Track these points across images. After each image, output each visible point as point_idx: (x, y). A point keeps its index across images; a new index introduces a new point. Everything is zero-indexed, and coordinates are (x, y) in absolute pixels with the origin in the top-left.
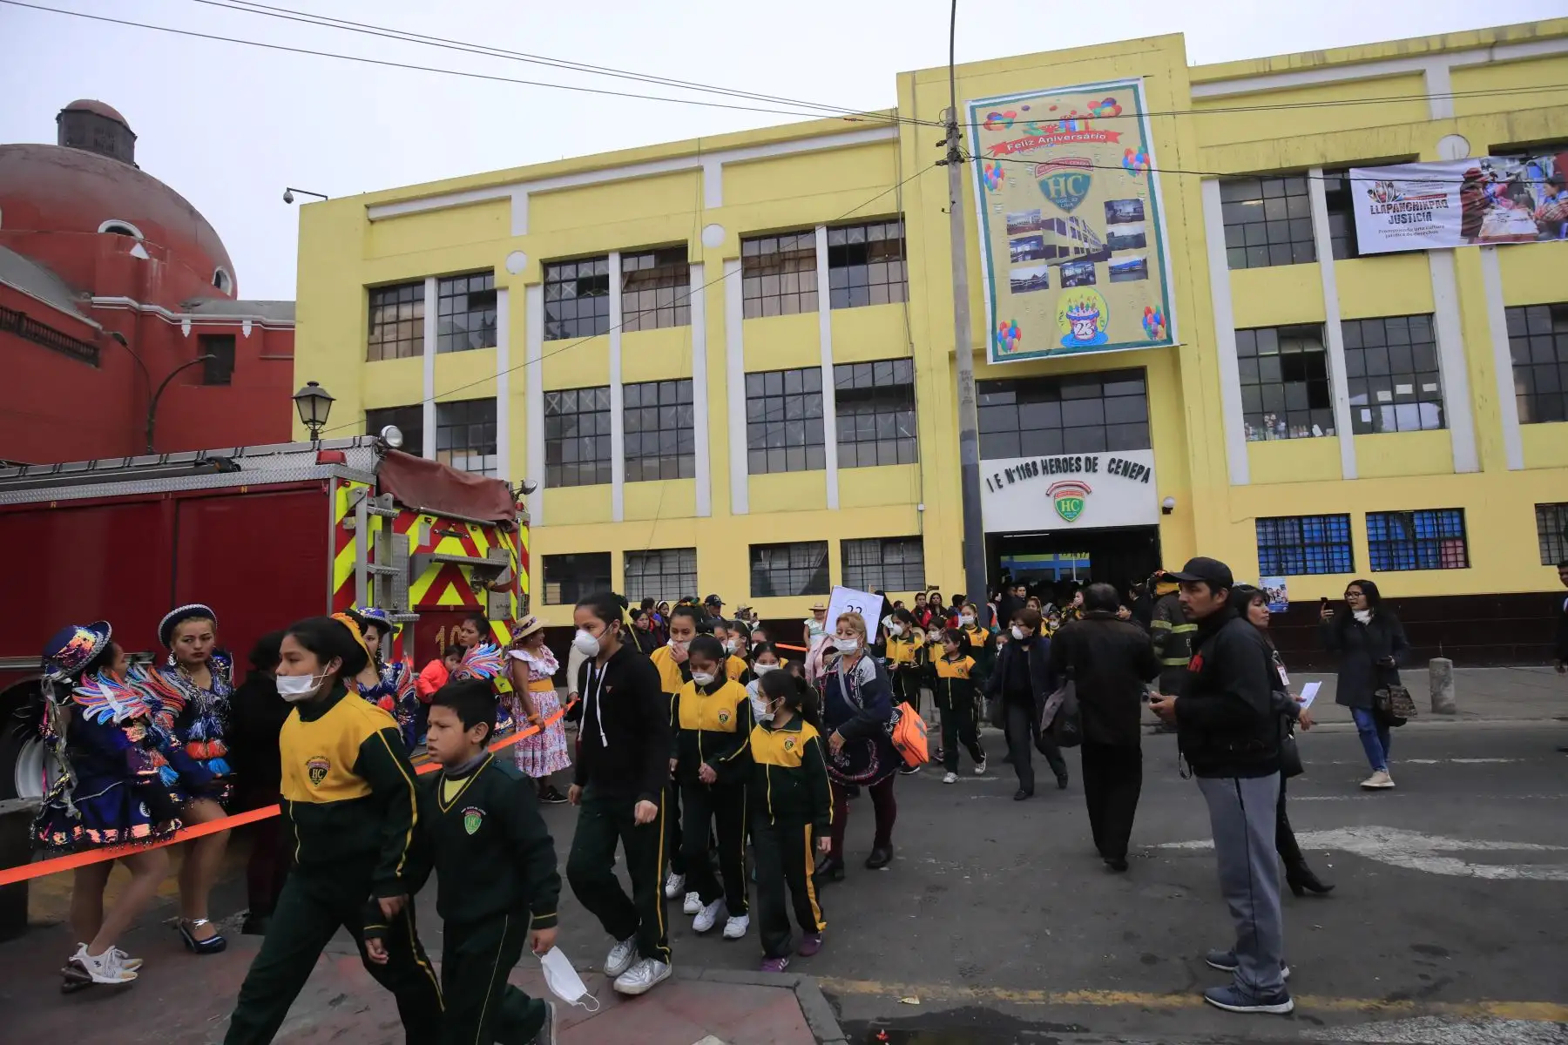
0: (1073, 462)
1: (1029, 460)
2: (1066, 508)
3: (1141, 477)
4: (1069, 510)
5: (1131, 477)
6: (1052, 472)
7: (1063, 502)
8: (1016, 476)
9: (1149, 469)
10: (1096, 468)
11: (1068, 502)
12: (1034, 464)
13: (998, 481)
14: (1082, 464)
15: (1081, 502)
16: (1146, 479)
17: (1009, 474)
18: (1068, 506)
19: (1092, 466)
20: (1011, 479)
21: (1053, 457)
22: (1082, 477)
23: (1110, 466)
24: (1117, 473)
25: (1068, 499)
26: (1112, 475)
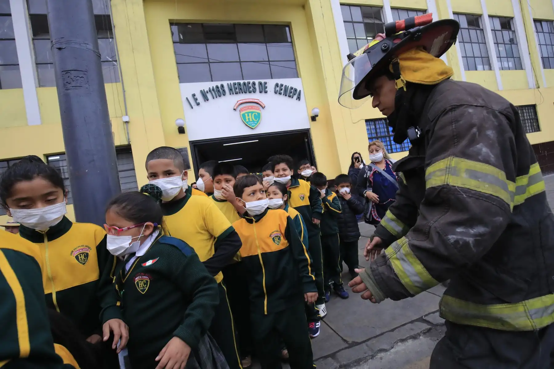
0: (250, 85)
1: (219, 84)
2: (249, 119)
3: (295, 97)
4: (251, 120)
5: (289, 96)
6: (236, 93)
7: (246, 115)
8: (209, 96)
9: (300, 91)
10: (267, 90)
11: (250, 114)
12: (222, 86)
13: (196, 100)
14: (257, 86)
15: (259, 114)
16: (299, 98)
17: (204, 95)
18: (250, 117)
19: (263, 89)
20: (206, 99)
21: (236, 82)
22: (257, 96)
23: (275, 88)
24: (280, 94)
25: (250, 112)
26: (278, 95)
